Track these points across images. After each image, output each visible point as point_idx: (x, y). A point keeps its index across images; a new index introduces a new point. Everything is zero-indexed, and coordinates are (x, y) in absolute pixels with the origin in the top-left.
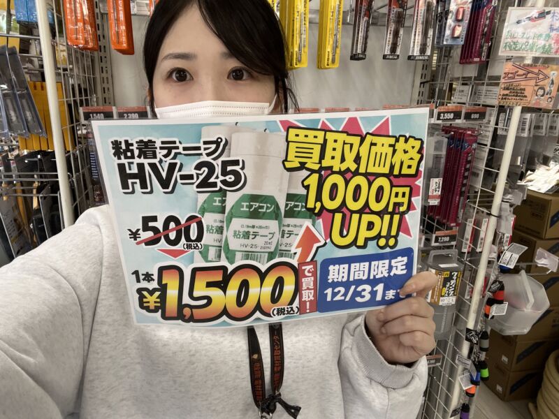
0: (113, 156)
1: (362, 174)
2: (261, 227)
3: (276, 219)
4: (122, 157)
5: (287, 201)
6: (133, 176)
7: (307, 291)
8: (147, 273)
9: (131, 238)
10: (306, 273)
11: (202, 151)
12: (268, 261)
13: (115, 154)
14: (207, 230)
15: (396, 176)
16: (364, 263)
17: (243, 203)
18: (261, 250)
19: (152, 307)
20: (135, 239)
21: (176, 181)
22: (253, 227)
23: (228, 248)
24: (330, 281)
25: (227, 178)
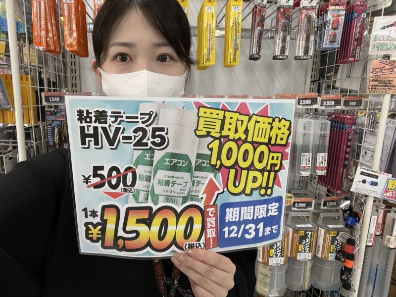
0: (77, 121)
1: (249, 142)
2: (178, 178)
3: (189, 172)
4: (84, 122)
5: (197, 159)
6: (90, 136)
7: (211, 229)
8: (93, 210)
9: (84, 182)
10: (210, 215)
11: (139, 120)
12: (182, 204)
13: (78, 120)
14: (139, 178)
15: (272, 145)
16: (250, 207)
17: (166, 159)
18: (177, 195)
19: (95, 238)
20: (87, 184)
21: (119, 141)
22: (173, 177)
23: (154, 192)
24: (227, 221)
25: (156, 140)
